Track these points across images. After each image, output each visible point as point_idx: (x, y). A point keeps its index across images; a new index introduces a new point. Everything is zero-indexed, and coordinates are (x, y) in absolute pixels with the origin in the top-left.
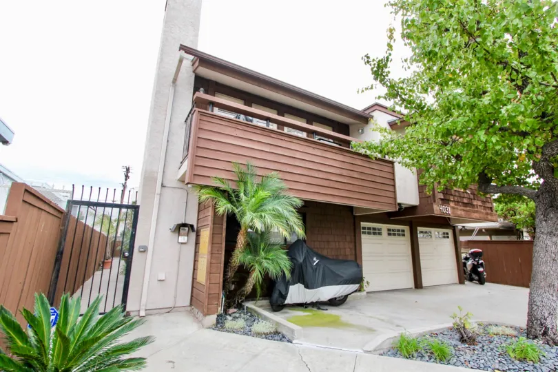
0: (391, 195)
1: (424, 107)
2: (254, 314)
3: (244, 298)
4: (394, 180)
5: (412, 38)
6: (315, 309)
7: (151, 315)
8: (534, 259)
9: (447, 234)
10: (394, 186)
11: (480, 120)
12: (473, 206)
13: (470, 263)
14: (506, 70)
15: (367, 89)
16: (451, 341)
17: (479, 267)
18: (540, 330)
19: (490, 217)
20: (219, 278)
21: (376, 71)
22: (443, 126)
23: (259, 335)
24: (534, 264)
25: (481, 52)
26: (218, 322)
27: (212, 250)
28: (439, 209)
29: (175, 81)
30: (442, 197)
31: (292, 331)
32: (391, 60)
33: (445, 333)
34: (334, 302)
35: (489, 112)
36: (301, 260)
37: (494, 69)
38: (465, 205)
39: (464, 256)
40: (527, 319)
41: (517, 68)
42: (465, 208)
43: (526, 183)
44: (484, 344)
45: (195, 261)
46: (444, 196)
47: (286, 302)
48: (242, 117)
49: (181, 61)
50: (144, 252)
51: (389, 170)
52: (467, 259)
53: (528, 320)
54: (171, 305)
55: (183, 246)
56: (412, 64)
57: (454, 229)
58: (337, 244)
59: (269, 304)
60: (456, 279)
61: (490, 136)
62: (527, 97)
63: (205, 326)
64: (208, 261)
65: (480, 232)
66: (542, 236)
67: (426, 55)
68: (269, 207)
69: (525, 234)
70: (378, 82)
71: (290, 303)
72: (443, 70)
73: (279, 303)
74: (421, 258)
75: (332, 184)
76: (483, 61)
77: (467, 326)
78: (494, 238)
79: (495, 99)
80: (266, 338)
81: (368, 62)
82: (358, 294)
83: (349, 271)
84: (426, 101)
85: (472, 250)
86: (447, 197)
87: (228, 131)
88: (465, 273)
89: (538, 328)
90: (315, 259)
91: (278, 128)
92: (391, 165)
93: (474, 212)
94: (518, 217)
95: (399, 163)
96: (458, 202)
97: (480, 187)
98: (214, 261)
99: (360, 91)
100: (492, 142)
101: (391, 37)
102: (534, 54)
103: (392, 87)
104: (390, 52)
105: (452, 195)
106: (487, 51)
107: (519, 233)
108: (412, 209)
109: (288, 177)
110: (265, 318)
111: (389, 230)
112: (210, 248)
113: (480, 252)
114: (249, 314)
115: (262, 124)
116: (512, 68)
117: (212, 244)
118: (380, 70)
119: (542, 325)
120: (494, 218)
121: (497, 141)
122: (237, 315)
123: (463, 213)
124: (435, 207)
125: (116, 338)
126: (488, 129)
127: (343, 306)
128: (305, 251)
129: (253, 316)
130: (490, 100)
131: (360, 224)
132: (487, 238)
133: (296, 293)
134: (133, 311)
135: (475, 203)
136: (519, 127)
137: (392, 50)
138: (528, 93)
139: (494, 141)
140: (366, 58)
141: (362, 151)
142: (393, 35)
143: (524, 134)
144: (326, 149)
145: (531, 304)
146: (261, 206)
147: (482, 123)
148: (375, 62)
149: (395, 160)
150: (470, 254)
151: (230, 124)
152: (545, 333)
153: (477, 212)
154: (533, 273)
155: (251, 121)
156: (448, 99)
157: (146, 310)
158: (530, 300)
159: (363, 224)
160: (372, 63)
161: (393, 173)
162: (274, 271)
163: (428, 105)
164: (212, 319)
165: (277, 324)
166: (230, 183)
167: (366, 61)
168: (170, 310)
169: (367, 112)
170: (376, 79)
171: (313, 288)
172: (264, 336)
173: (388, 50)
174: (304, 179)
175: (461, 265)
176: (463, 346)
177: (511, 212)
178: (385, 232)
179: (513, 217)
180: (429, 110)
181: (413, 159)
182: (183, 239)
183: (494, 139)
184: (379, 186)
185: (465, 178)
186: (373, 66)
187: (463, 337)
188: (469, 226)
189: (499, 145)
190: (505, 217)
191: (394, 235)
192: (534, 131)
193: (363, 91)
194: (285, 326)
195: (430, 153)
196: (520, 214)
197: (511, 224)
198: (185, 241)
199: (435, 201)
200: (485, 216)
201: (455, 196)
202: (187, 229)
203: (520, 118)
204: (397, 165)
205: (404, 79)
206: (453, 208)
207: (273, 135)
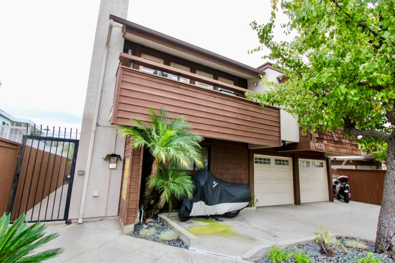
0: (277, 134)
1: (302, 65)
2: (165, 223)
3: (158, 211)
4: (279, 123)
5: (290, 7)
6: (214, 220)
7: (87, 222)
8: (385, 190)
9: (322, 164)
10: (279, 127)
11: (342, 76)
12: (341, 143)
13: (338, 186)
14: (364, 33)
15: (255, 50)
16: (313, 252)
17: (345, 190)
18: (385, 247)
19: (355, 152)
20: (137, 197)
21: (261, 35)
22: (311, 81)
23: (164, 241)
24: (384, 193)
25: (342, 15)
26: (135, 229)
27: (131, 176)
28: (314, 146)
29: (108, 44)
30: (318, 137)
31: (189, 240)
32: (274, 26)
33: (310, 244)
34: (229, 215)
35: (350, 69)
36: (203, 183)
37: (354, 31)
38: (336, 142)
39: (334, 180)
40: (376, 236)
41: (374, 30)
42: (335, 145)
43: (383, 127)
44: (339, 256)
45: (122, 182)
46: (319, 136)
47: (191, 215)
48: (159, 72)
49: (111, 28)
50: (82, 175)
51: (276, 115)
52: (336, 183)
53: (377, 238)
54: (103, 215)
55: (113, 171)
56: (291, 30)
57: (327, 160)
58: (235, 170)
59: (178, 215)
60: (327, 198)
61: (350, 89)
62: (381, 56)
63: (125, 233)
64: (128, 184)
65: (348, 163)
66: (392, 171)
67: (300, 21)
68: (175, 143)
69: (383, 165)
70: (263, 45)
71: (194, 215)
72: (315, 34)
73: (185, 215)
74: (300, 182)
75: (229, 126)
76: (344, 23)
77: (326, 242)
78: (359, 167)
79: (355, 58)
80: (169, 244)
81: (255, 28)
82: (249, 208)
83: (241, 192)
84: (303, 61)
85: (341, 177)
86: (322, 136)
87: (145, 83)
88: (334, 192)
89: (384, 245)
90: (214, 183)
91: (191, 83)
92: (277, 111)
93: (343, 148)
94: (378, 152)
95: (284, 110)
96: (330, 140)
97: (345, 130)
98: (132, 184)
99: (250, 52)
100: (351, 95)
101: (274, 7)
102: (389, 17)
103: (275, 48)
104: (274, 19)
105: (325, 135)
106: (348, 15)
107: (378, 164)
108: (293, 145)
109: (193, 119)
110: (172, 228)
111: (276, 160)
112: (130, 174)
113: (346, 178)
114: (161, 223)
115: (175, 78)
116: (370, 31)
117: (132, 170)
118: (265, 35)
119: (387, 242)
120: (358, 153)
121: (355, 93)
122: (152, 224)
123: (334, 149)
124: (312, 144)
125: (33, 249)
126: (349, 84)
127: (236, 218)
128: (206, 177)
129: (164, 226)
130: (351, 59)
131: (253, 156)
132: (354, 167)
133: (199, 208)
134: (73, 219)
135: (344, 141)
136: (376, 82)
137: (275, 18)
138: (383, 52)
139: (353, 94)
140: (253, 24)
141: (254, 100)
142: (276, 5)
143: (379, 88)
144: (225, 98)
145: (380, 225)
146: (170, 142)
147: (344, 78)
148: (261, 28)
149: (280, 107)
150: (338, 179)
151: (148, 78)
152: (390, 249)
153: (345, 148)
154: (383, 200)
155: (166, 76)
156: (315, 58)
157: (83, 218)
158: (379, 222)
159: (256, 156)
160: (259, 29)
161: (279, 118)
162: (179, 192)
163: (305, 63)
164: (131, 227)
165: (180, 233)
166: (146, 123)
167: (253, 27)
168: (102, 219)
169: (261, 70)
170: (262, 42)
171: (212, 205)
172: (168, 242)
173: (272, 17)
174: (207, 122)
175: (332, 187)
176: (322, 257)
177: (373, 148)
178: (273, 162)
179: (374, 152)
180: (305, 68)
181: (293, 107)
182: (113, 166)
183: (353, 92)
184: (267, 128)
185: (329, 123)
186: (259, 31)
187: (322, 250)
188: (339, 158)
189: (357, 97)
190: (368, 152)
191: (280, 164)
192: (387, 85)
193: (252, 52)
194: (184, 235)
195: (306, 103)
196: (379, 149)
197: (371, 158)
198: (115, 167)
199: (311, 140)
200: (352, 152)
201: (328, 135)
202: (116, 158)
203: (375, 74)
204: (282, 111)
205: (285, 42)
206: (326, 145)
207: (182, 87)
